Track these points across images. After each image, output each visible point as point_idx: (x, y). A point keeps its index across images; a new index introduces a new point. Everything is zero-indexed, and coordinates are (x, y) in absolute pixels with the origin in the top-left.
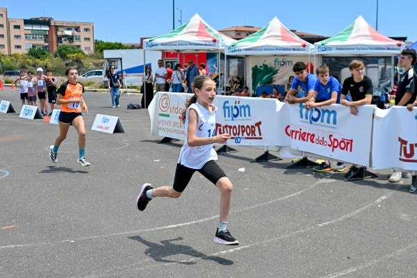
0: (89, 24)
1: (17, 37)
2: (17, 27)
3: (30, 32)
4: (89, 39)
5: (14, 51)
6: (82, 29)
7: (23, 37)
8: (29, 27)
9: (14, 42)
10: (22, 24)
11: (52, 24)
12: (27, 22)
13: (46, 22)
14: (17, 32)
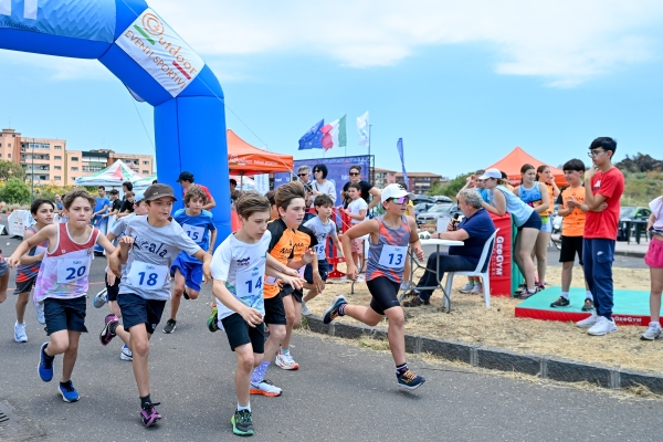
0: (149, 157)
1: (75, 168)
2: (75, 159)
3: (87, 164)
4: (147, 172)
5: (71, 183)
6: (141, 162)
7: (80, 169)
8: (87, 160)
9: (71, 174)
10: (80, 156)
11: (111, 155)
12: (85, 154)
13: (105, 155)
14: (74, 164)
